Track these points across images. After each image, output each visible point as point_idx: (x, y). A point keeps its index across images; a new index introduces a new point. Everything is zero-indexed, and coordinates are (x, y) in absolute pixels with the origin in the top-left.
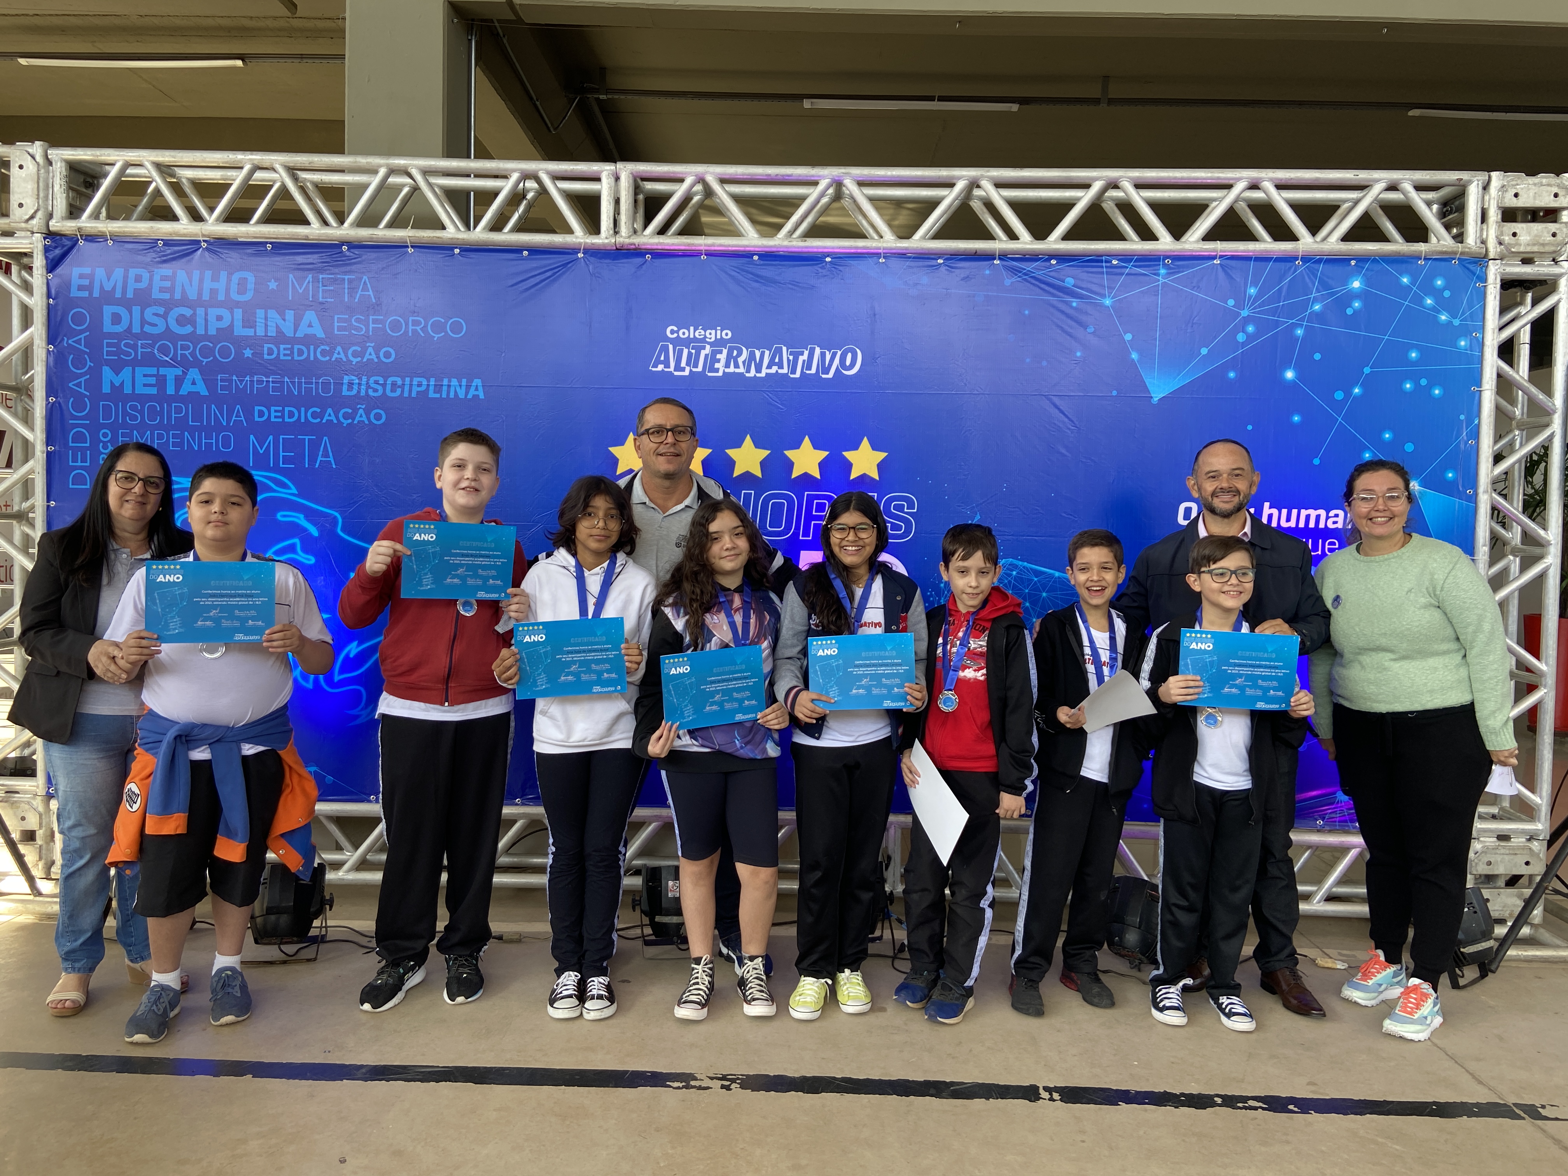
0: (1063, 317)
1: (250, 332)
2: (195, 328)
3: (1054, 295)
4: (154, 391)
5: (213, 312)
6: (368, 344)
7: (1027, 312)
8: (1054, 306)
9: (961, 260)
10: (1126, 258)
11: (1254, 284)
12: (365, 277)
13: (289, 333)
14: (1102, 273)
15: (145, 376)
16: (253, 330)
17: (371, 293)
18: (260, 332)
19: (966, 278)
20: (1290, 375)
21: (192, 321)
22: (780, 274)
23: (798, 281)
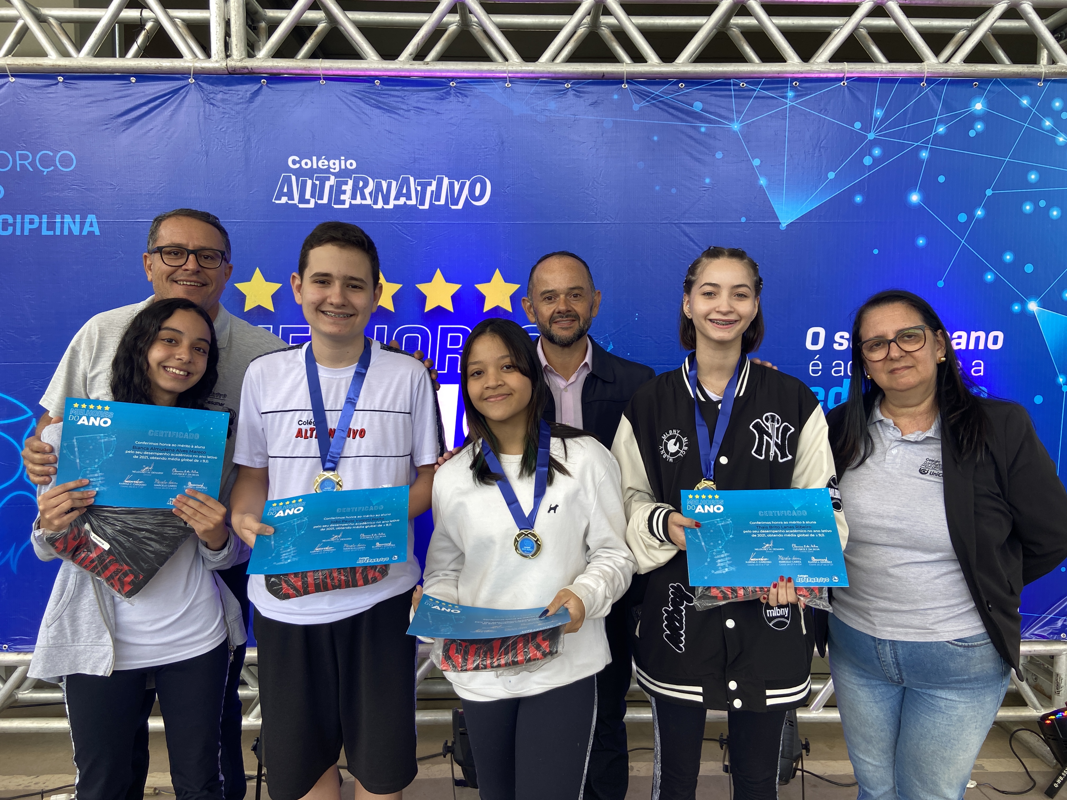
0: (693, 143)
3: (682, 120)
7: (655, 138)
8: (683, 132)
9: (589, 83)
10: (754, 80)
11: (881, 106)
14: (730, 96)
19: (594, 104)
20: (915, 198)
22: (403, 101)
23: (422, 107)
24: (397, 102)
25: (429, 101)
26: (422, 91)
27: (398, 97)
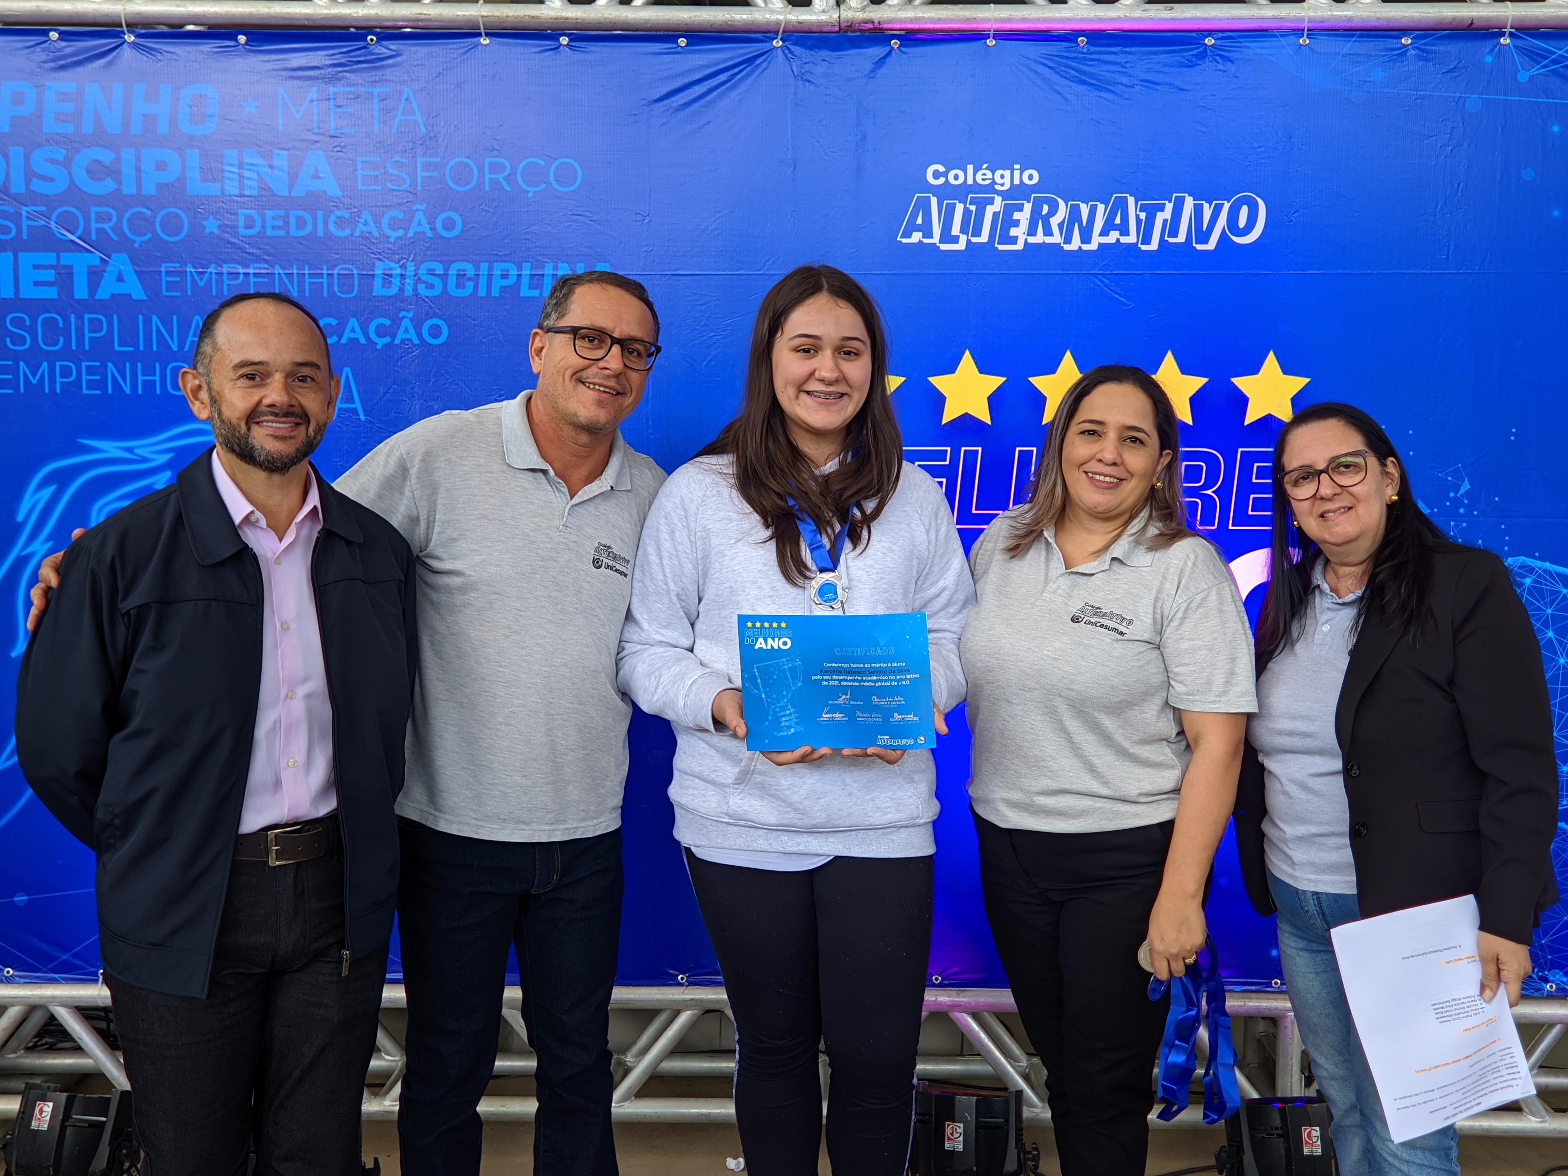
1: (214, 189)
2: (120, 183)
4: (51, 293)
5: (150, 156)
6: (414, 208)
7: (1556, 129)
9: (1443, 37)
12: (407, 91)
13: (282, 190)
15: (36, 267)
16: (218, 185)
17: (418, 117)
18: (232, 188)
19: (1452, 71)
21: (114, 172)
22: (1124, 70)
23: (1155, 80)
24: (1113, 72)
25: (1166, 69)
26: (1155, 53)
27: (1115, 63)
